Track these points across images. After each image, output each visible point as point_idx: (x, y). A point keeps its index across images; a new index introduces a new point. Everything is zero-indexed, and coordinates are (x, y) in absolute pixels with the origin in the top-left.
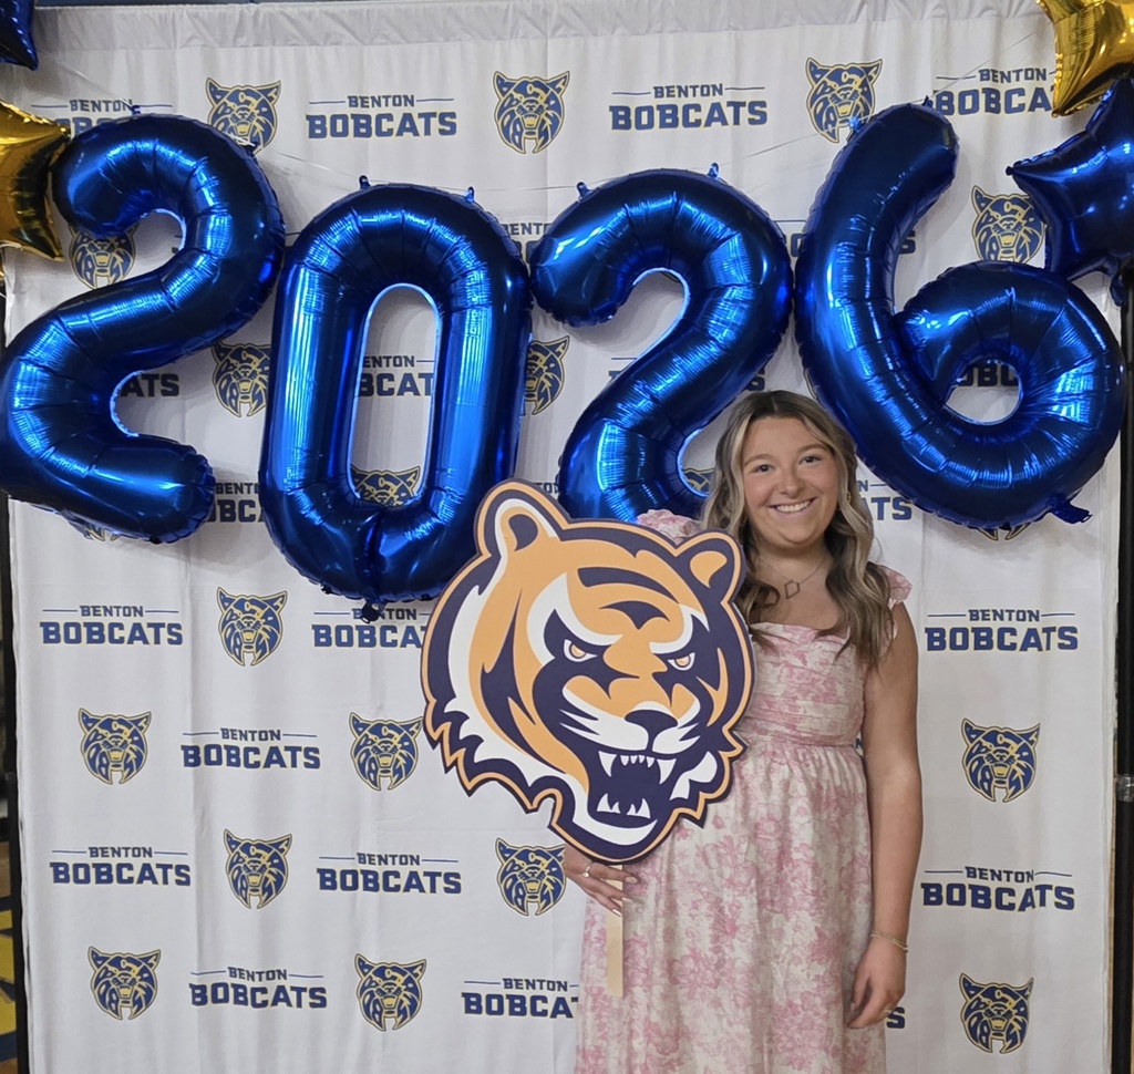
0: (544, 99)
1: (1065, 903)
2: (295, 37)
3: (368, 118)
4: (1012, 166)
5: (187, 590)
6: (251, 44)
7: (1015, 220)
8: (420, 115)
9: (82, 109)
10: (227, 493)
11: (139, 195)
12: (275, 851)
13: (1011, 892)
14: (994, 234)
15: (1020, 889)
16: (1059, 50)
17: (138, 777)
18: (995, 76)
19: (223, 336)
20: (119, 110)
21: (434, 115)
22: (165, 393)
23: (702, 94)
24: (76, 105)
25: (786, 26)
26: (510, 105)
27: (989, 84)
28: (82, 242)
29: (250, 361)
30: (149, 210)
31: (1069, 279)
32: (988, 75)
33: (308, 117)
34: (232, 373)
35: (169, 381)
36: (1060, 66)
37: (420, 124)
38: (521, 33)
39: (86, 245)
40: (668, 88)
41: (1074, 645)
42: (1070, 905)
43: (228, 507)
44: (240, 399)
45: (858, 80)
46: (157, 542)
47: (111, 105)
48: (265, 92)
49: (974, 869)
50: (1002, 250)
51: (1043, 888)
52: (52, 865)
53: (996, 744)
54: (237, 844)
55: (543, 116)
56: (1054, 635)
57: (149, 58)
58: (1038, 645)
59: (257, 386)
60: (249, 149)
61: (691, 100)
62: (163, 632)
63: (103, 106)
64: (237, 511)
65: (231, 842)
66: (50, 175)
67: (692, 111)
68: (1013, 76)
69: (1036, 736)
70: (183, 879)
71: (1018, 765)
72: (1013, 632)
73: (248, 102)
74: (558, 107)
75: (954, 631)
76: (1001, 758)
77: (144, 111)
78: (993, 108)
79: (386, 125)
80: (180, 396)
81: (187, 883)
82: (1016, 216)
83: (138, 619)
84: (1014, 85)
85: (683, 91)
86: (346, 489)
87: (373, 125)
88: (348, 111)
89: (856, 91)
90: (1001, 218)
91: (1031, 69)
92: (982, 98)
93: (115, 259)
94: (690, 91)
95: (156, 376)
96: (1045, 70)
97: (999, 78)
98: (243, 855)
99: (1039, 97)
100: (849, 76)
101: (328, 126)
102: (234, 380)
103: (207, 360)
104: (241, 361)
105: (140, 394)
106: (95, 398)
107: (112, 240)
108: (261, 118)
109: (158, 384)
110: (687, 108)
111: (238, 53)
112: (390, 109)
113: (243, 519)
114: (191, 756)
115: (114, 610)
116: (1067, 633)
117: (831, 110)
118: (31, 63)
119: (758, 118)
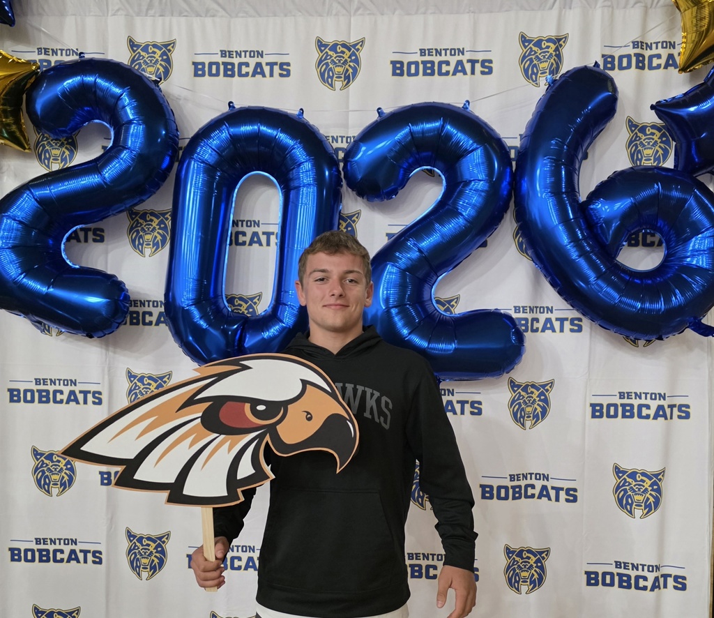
0: (348, 56)
1: (680, 586)
2: (187, 11)
3: (233, 64)
4: (654, 104)
5: (106, 369)
6: (157, 15)
7: (653, 139)
8: (267, 64)
9: (45, 54)
10: (135, 306)
11: (83, 110)
12: (160, 542)
13: (645, 579)
14: (640, 148)
15: (651, 577)
16: (684, 30)
17: (69, 492)
18: (642, 46)
19: (136, 204)
20: (69, 55)
21: (276, 64)
22: (95, 241)
23: (451, 55)
24: (41, 51)
25: (507, 11)
26: (326, 59)
27: (638, 51)
28: (42, 141)
29: (152, 221)
30: (89, 120)
31: (694, 176)
32: (638, 45)
33: (194, 63)
34: (140, 228)
35: (98, 232)
36: (685, 40)
37: (267, 69)
38: (334, 12)
39: (45, 143)
40: (429, 50)
41: (687, 416)
42: (684, 588)
43: (135, 315)
44: (144, 246)
45: (553, 46)
46: (91, 337)
47: (64, 52)
48: (166, 46)
49: (620, 562)
50: (644, 158)
51: (665, 576)
52: (10, 549)
53: (636, 481)
54: (134, 537)
55: (347, 66)
56: (675, 410)
57: (90, 22)
58: (665, 416)
59: (156, 237)
60: (156, 82)
61: (443, 58)
62: (90, 397)
63: (59, 52)
64: (141, 318)
65: (130, 535)
66: (24, 96)
67: (444, 66)
68: (654, 46)
69: (663, 476)
70: (98, 560)
71: (651, 494)
72: (648, 407)
73: (154, 53)
74: (357, 61)
75: (609, 406)
76: (639, 490)
77: (87, 56)
78: (640, 67)
79: (244, 70)
80: (105, 242)
81: (100, 562)
82: (654, 137)
83: (73, 388)
84: (654, 52)
85: (438, 52)
86: (222, 306)
87: (236, 69)
88: (220, 60)
89: (551, 54)
90: (644, 137)
91: (666, 42)
92: (634, 60)
93: (64, 152)
94: (443, 52)
95: (89, 229)
96: (674, 42)
97: (645, 47)
98: (138, 544)
99: (671, 60)
100: (547, 44)
101: (206, 69)
102: (141, 233)
103: (124, 220)
104: (146, 221)
105: (79, 241)
106: (51, 242)
107: (63, 140)
108: (163, 63)
109: (90, 235)
110: (440, 63)
111: (149, 20)
112: (247, 59)
113: (144, 324)
114: (106, 479)
115: (57, 382)
116: (683, 409)
117: (535, 65)
118: (11, 22)
119: (487, 70)
